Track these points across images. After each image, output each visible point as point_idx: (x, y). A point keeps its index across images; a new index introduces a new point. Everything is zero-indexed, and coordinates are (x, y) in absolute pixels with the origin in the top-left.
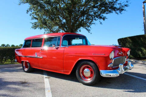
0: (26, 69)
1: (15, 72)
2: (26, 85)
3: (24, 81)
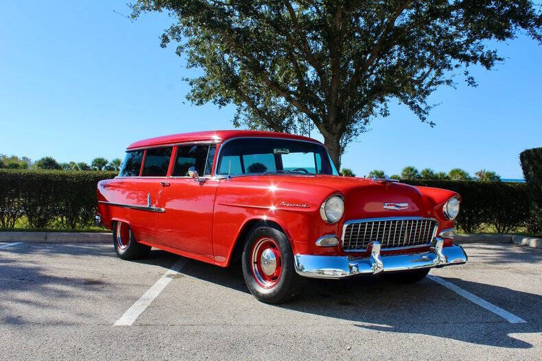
0: (123, 247)
1: (90, 257)
2: (96, 286)
3: (96, 277)
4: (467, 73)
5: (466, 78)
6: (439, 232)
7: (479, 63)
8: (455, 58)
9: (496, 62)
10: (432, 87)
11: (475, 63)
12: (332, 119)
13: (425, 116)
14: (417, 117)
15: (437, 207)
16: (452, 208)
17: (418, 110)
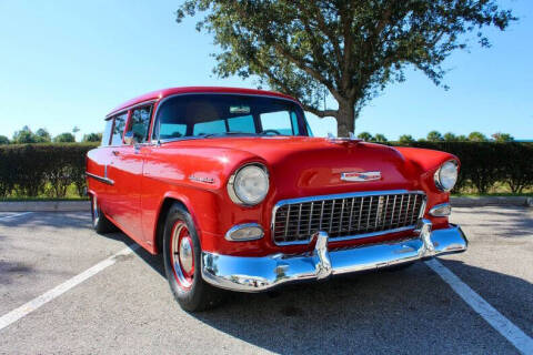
4: (480, 35)
5: (480, 39)
6: (428, 209)
7: (492, 23)
8: (467, 20)
9: (510, 22)
10: (446, 53)
11: (489, 24)
12: (345, 84)
13: (438, 79)
14: (431, 81)
15: (424, 176)
16: (448, 175)
17: (432, 74)
